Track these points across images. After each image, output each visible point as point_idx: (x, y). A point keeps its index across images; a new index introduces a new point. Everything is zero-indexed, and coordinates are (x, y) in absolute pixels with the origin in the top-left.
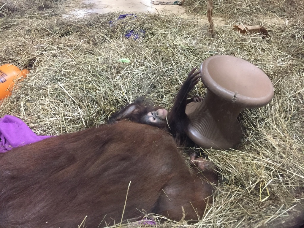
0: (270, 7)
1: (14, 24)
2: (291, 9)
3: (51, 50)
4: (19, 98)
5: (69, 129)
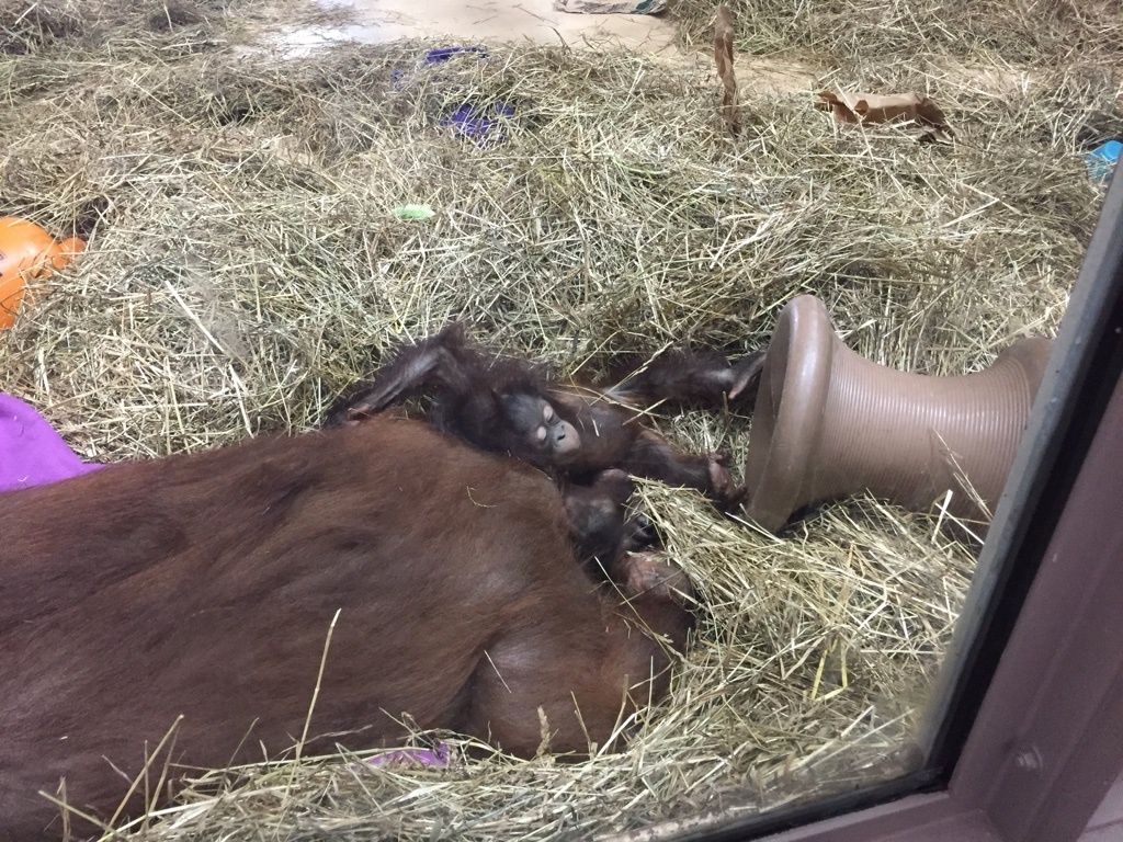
0: (981, 25)
1: (60, 79)
2: (1058, 33)
3: (160, 172)
4: (35, 334)
5: (194, 444)
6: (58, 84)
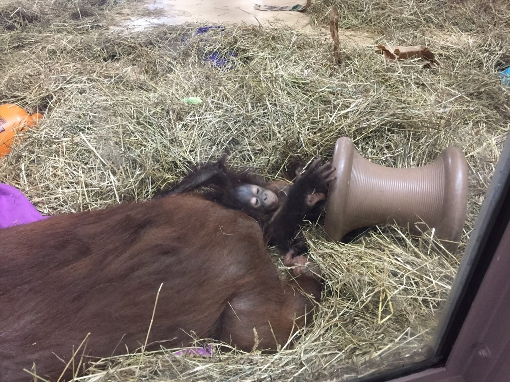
0: (449, 15)
1: (31, 42)
2: (485, 18)
3: (77, 83)
4: (20, 157)
5: (93, 207)
6: (30, 44)
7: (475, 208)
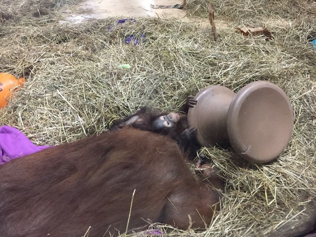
0: (273, 8)
1: (9, 32)
2: (294, 10)
3: (48, 57)
4: (16, 107)
5: (69, 139)
6: (8, 33)
7: (311, 127)
